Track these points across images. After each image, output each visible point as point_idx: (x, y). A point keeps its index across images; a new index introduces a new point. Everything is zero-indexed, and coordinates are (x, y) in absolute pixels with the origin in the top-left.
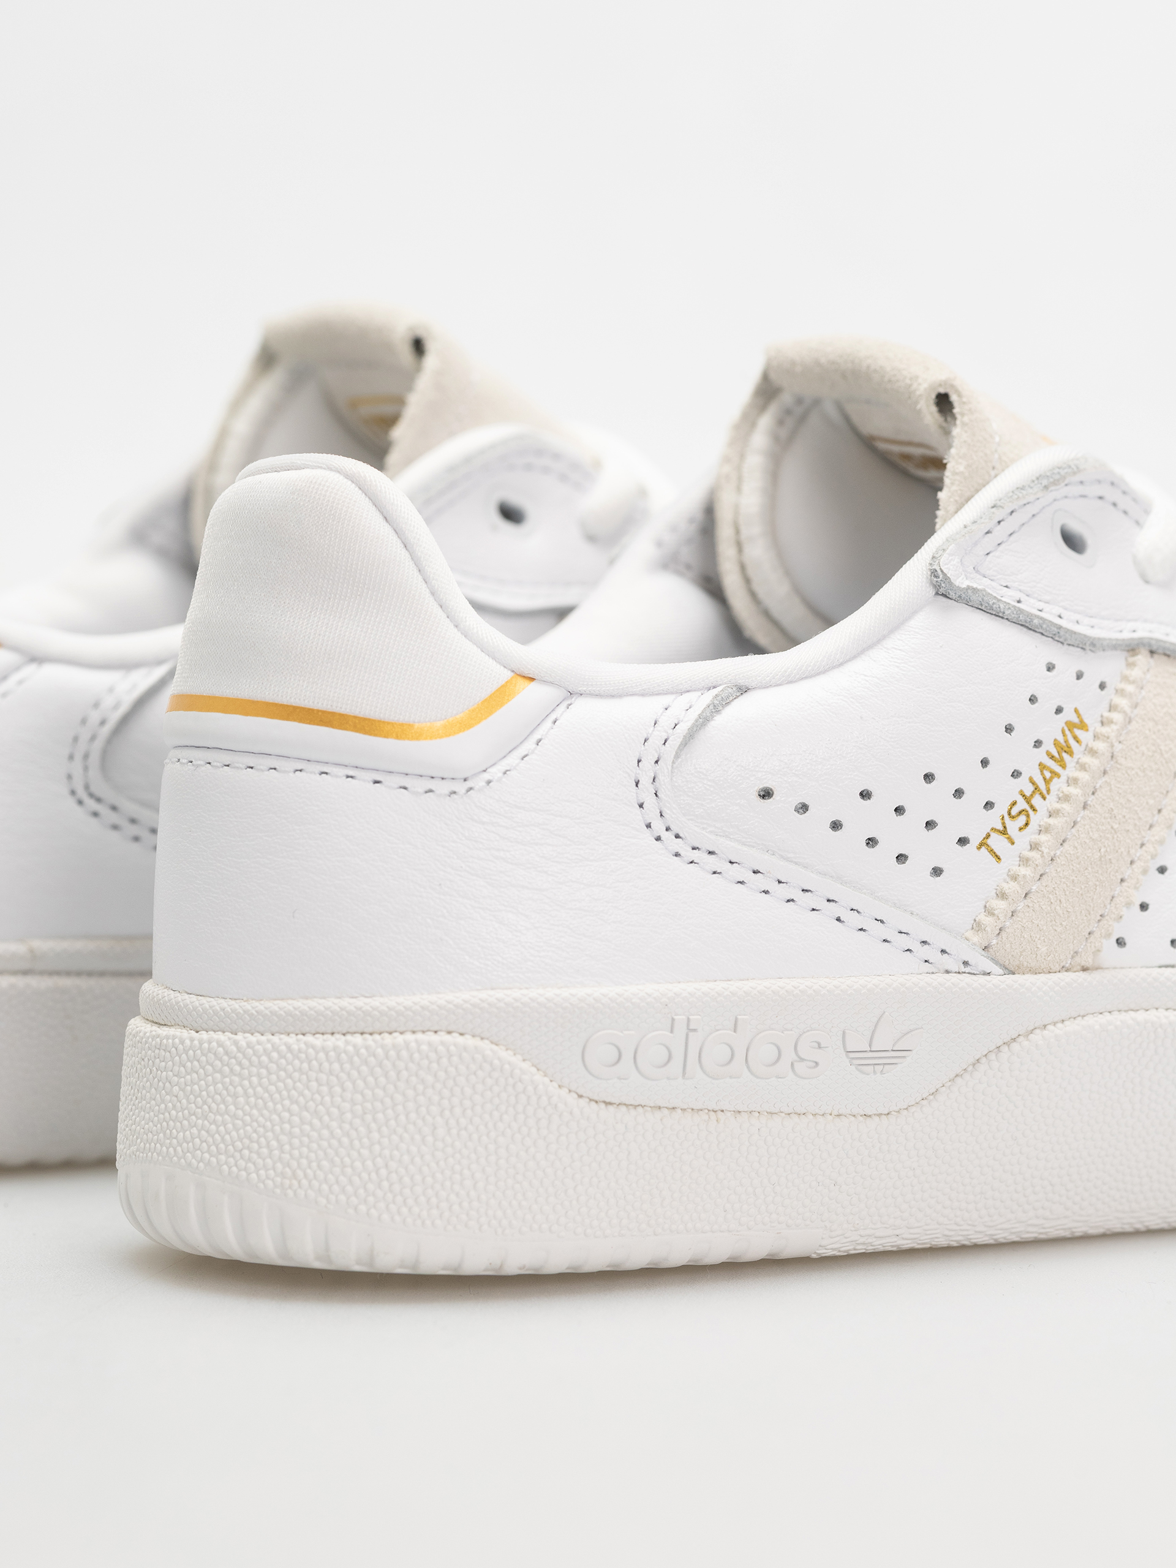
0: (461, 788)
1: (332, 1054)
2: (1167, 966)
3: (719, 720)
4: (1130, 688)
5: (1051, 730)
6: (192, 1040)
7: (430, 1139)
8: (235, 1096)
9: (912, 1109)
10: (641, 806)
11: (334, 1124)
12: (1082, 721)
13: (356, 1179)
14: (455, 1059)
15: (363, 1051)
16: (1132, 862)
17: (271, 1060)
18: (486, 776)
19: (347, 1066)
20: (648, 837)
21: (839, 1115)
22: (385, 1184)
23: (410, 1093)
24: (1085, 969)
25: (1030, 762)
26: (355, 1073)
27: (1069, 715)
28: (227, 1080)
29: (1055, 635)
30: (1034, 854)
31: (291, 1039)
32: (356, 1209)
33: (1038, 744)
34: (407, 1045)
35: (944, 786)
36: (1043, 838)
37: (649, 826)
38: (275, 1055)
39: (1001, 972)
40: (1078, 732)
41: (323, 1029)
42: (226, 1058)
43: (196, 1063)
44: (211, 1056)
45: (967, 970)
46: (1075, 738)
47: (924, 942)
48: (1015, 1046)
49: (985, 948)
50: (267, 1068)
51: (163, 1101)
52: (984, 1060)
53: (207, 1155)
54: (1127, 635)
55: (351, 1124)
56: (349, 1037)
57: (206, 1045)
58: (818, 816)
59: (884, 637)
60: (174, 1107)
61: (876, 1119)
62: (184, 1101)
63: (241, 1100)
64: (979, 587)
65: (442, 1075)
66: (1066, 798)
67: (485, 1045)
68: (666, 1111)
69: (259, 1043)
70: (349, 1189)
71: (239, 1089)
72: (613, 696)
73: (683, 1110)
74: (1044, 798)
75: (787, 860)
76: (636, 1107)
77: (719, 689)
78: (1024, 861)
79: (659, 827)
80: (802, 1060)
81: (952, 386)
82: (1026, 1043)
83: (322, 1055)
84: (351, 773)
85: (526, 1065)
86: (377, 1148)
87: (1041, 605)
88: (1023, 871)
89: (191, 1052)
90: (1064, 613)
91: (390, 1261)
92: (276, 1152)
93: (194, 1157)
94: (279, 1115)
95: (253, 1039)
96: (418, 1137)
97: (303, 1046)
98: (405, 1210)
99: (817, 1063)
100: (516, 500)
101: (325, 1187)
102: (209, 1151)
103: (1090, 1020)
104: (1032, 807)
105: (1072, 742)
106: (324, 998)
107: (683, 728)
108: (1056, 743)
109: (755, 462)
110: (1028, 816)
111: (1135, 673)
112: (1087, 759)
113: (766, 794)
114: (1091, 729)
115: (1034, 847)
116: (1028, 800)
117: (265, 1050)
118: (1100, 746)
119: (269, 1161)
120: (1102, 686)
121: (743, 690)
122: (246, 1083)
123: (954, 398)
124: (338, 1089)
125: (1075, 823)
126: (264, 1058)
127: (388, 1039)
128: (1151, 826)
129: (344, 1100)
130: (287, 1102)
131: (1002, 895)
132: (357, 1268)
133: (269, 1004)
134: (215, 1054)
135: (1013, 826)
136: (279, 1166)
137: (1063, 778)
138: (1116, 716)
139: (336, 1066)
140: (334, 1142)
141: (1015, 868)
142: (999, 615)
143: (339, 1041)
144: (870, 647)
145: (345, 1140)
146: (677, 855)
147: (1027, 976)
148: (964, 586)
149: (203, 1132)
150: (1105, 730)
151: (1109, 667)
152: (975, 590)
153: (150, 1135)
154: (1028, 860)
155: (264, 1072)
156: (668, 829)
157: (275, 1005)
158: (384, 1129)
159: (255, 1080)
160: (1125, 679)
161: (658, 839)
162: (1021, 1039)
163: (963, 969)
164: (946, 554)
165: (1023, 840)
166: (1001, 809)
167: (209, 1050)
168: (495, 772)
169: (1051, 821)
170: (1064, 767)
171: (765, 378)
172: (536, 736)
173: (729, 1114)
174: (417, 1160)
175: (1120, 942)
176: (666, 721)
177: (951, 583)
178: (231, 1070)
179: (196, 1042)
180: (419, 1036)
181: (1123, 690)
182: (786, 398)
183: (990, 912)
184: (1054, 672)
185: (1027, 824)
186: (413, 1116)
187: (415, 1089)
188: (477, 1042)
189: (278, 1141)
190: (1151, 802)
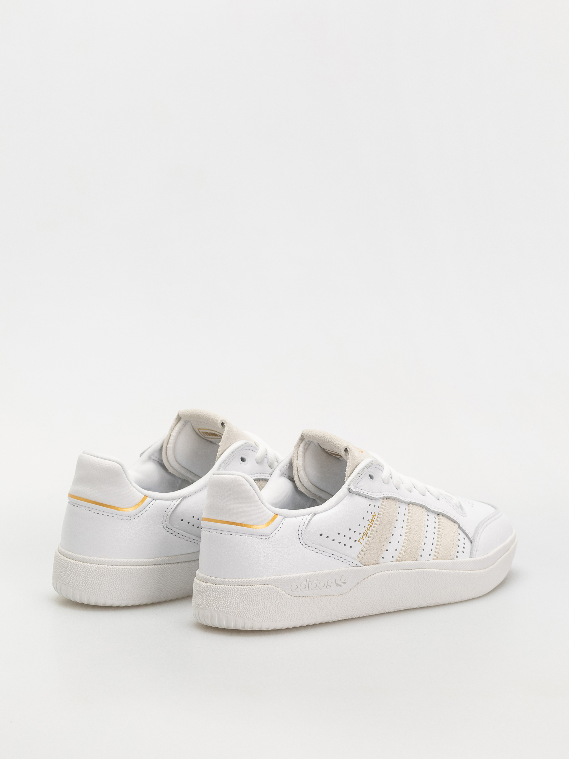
0: (267, 538)
1: (245, 589)
2: (391, 562)
3: (312, 521)
4: (383, 507)
5: (370, 517)
6: (215, 586)
7: (264, 605)
8: (226, 597)
9: (347, 593)
10: (299, 539)
11: (246, 603)
12: (375, 515)
13: (250, 613)
14: (268, 590)
15: (251, 589)
16: (385, 542)
17: (233, 591)
18: (272, 535)
19: (248, 592)
20: (301, 545)
21: (334, 595)
22: (256, 614)
23: (260, 596)
24: (377, 564)
25: (367, 524)
26: (250, 593)
27: (373, 514)
28: (224, 594)
29: (371, 498)
30: (368, 542)
31: (237, 587)
32: (250, 619)
33: (368, 520)
34: (260, 587)
35: (352, 531)
36: (369, 539)
37: (301, 543)
38: (234, 590)
39: (363, 566)
40: (375, 517)
41: (243, 585)
42: (223, 590)
43: (216, 591)
44: (220, 590)
45: (357, 566)
46: (374, 518)
47: (349, 561)
48: (365, 580)
49: (360, 561)
50: (232, 592)
51: (209, 598)
52: (359, 583)
53: (220, 609)
54: (382, 496)
55: (249, 603)
56: (248, 586)
57: (219, 587)
58: (331, 538)
59: (340, 502)
60: (211, 599)
61: (340, 595)
62: (214, 598)
63: (227, 598)
64: (357, 491)
65: (266, 593)
66: (373, 531)
67: (274, 587)
68: (305, 597)
69: (230, 587)
70: (249, 615)
71: (226, 596)
72: (292, 517)
73: (308, 596)
74: (369, 531)
75: (325, 547)
76: (299, 597)
77: (311, 514)
78: (366, 544)
79: (302, 543)
80: (328, 585)
81: (348, 447)
82: (367, 579)
83: (243, 590)
84: (246, 535)
85: (281, 590)
86: (254, 607)
87: (367, 492)
88: (366, 546)
89: (215, 589)
90: (372, 493)
91: (248, 627)
92: (235, 608)
93: (216, 609)
94: (235, 601)
95: (229, 586)
96: (262, 605)
97: (239, 588)
98: (259, 618)
99: (331, 586)
100: (244, 456)
101: (244, 615)
102: (220, 608)
103: (378, 574)
104: (367, 533)
105: (374, 519)
106: (243, 579)
107: (306, 523)
108: (371, 520)
109: (300, 454)
110: (366, 535)
111: (384, 504)
112: (376, 522)
113: (321, 535)
114: (377, 516)
115: (367, 541)
116: (366, 531)
117: (232, 589)
118: (379, 519)
119: (233, 610)
120: (378, 507)
121: (315, 514)
122: (228, 595)
123: (348, 449)
124: (247, 596)
125: (375, 535)
126: (231, 590)
127: (256, 586)
128: (388, 534)
129: (248, 598)
130: (236, 599)
131: (362, 551)
132: (241, 629)
133: (232, 580)
134: (221, 589)
135: (364, 537)
136: (235, 611)
137: (372, 526)
138: (381, 513)
139: (246, 592)
140: (246, 606)
141: (365, 545)
142: (361, 496)
143: (247, 587)
144: (338, 504)
145: (248, 606)
146: (306, 548)
147: (367, 566)
148: (354, 491)
149: (219, 604)
150: (379, 516)
151: (379, 503)
152: (356, 491)
153: (206, 604)
154: (367, 543)
155: (232, 593)
156: (304, 543)
157: (233, 580)
158: (255, 603)
159: (230, 594)
160: (382, 505)
161: (302, 545)
162: (366, 578)
163: (356, 566)
164: (351, 485)
165: (366, 539)
166: (362, 534)
167: (219, 589)
168: (273, 534)
169: (371, 535)
170: (372, 524)
171: (302, 436)
172: (280, 526)
173: (315, 597)
174: (262, 609)
175: (383, 558)
176: (303, 522)
177: (352, 491)
178: (225, 592)
179: (216, 587)
180: (262, 586)
181: (382, 507)
182: (306, 440)
183: (360, 554)
184: (371, 506)
185: (366, 536)
186: (261, 601)
187: (261, 596)
188: (272, 586)
189: (235, 606)
190: (388, 529)
